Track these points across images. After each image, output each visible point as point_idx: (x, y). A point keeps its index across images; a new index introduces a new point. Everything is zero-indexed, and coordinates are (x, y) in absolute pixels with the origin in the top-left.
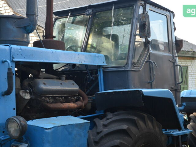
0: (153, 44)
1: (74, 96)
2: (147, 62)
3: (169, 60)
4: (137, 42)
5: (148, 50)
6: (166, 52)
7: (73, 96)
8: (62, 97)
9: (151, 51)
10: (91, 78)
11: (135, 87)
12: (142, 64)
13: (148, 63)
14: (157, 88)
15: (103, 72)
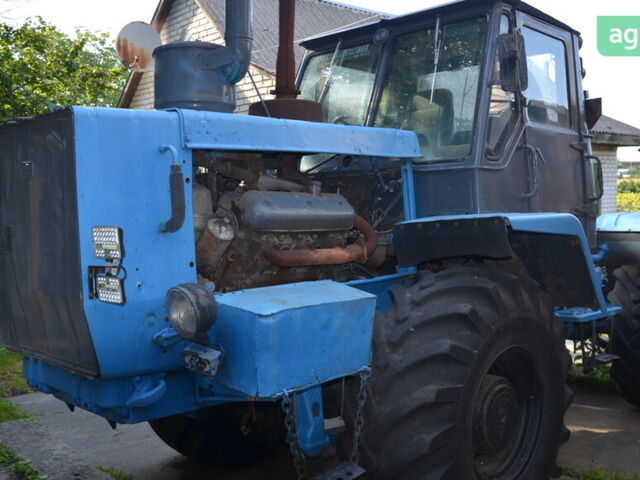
0: (533, 107)
1: (342, 232)
2: (518, 149)
3: (572, 146)
4: (494, 101)
5: (523, 121)
6: (564, 126)
7: (339, 231)
8: (311, 234)
9: (529, 123)
10: (386, 187)
11: (491, 210)
12: (509, 153)
13: (522, 151)
14: (544, 210)
15: (415, 172)
